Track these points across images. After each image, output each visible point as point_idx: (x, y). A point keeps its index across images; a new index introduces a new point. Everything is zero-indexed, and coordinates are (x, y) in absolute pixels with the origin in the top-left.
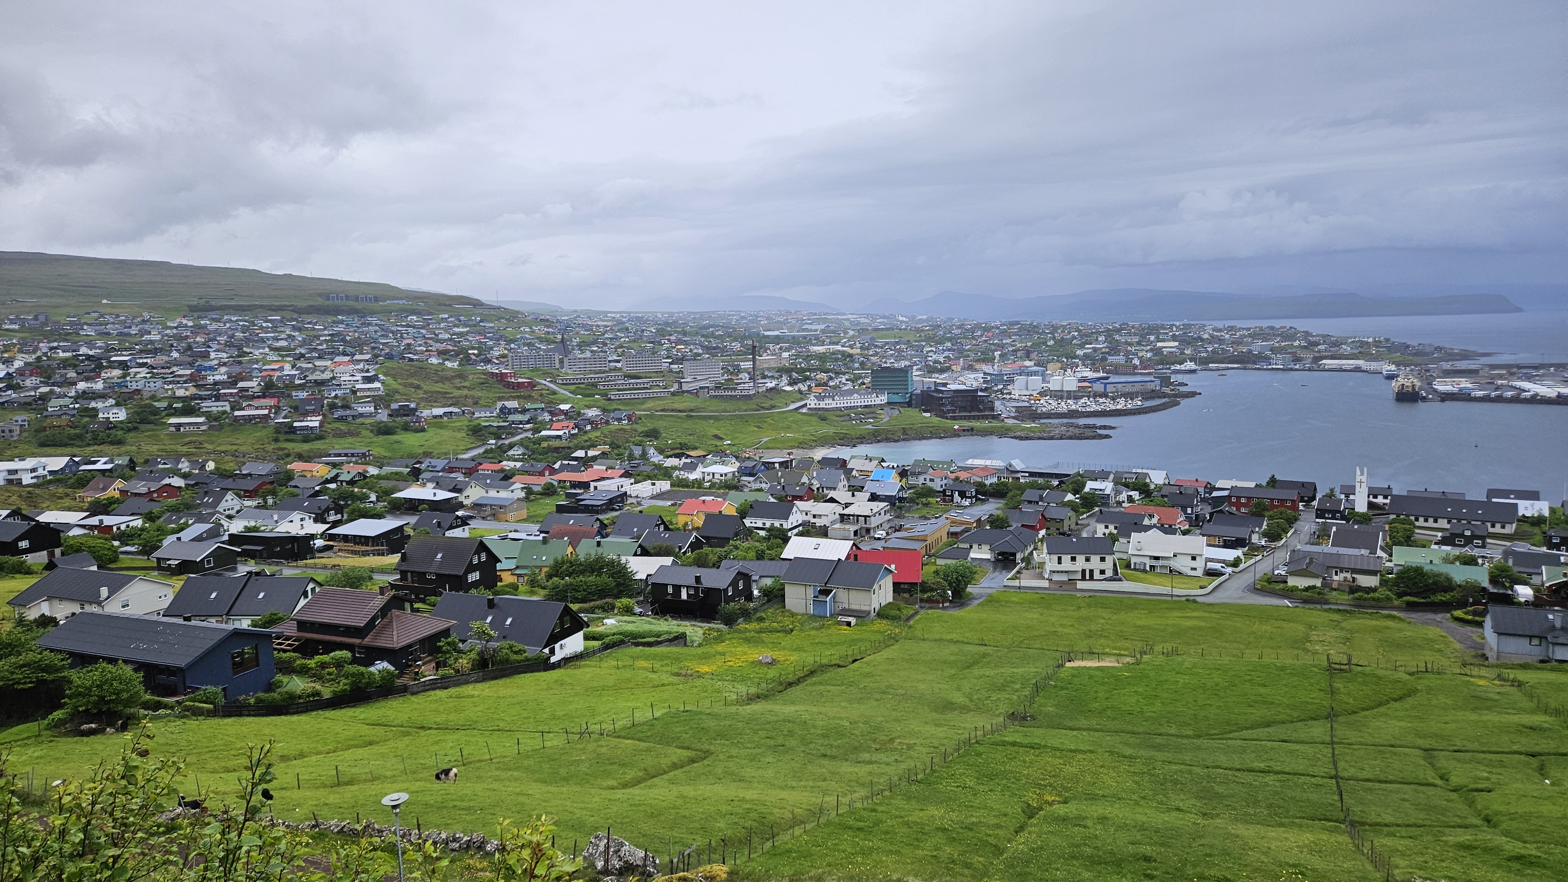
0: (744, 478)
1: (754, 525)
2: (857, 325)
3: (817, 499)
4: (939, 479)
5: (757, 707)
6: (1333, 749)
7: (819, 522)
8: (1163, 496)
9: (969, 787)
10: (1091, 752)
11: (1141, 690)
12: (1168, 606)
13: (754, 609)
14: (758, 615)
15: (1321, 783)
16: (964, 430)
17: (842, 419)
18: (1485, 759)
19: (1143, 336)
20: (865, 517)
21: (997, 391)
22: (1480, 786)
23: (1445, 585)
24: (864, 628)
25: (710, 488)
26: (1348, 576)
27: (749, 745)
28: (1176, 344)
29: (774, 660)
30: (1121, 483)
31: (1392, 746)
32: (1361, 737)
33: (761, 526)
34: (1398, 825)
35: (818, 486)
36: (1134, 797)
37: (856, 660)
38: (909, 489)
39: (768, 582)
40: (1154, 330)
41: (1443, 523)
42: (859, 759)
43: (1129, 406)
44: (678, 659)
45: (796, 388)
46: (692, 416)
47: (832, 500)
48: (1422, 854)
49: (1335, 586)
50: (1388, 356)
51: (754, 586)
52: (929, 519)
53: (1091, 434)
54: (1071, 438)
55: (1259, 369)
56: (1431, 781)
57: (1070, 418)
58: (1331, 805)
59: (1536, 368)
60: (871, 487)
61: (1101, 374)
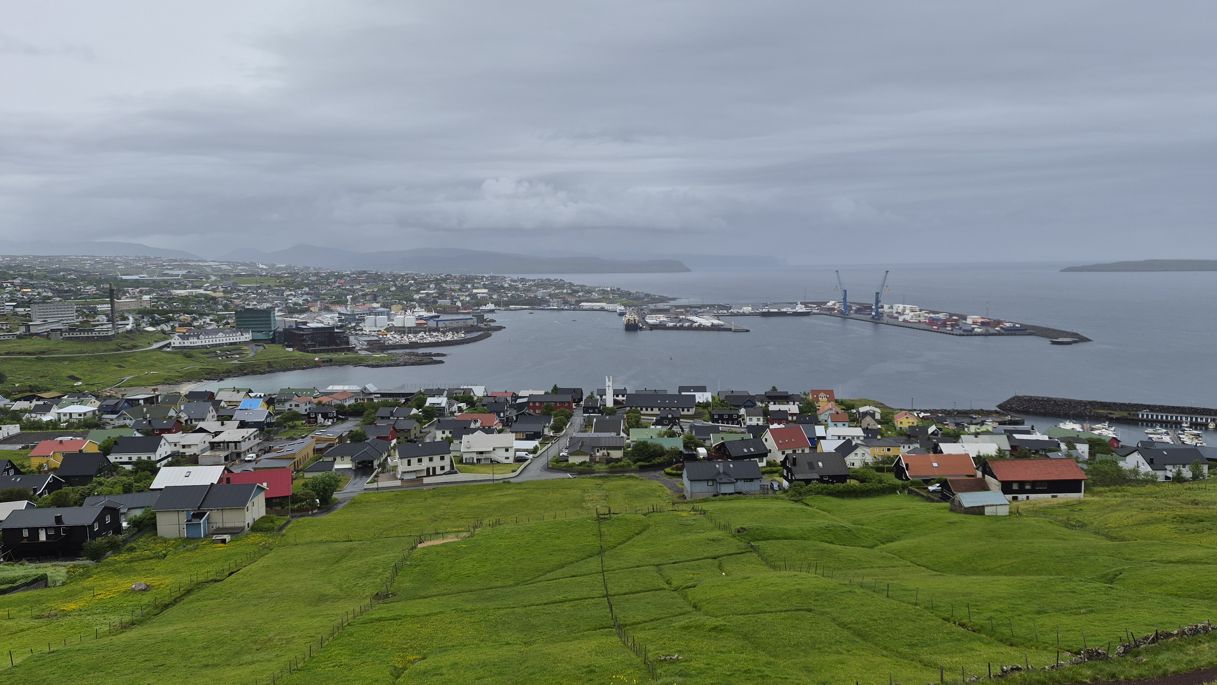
0: (104, 416)
1: (119, 460)
2: (218, 271)
3: (185, 431)
4: (304, 404)
5: (133, 634)
6: (604, 576)
7: (188, 452)
8: (483, 405)
9: (345, 664)
10: (442, 613)
11: (475, 556)
12: (490, 488)
13: (124, 541)
14: (128, 545)
15: (598, 602)
16: (324, 362)
17: (208, 356)
18: (690, 565)
19: (463, 285)
20: (236, 443)
21: (351, 328)
22: (689, 584)
23: (659, 452)
24: (239, 542)
25: (67, 428)
26: (605, 452)
27: (125, 672)
28: (486, 291)
29: (148, 586)
30: (453, 397)
31: (638, 567)
32: (620, 564)
33: (127, 460)
34: (646, 622)
35: (187, 418)
36: (476, 641)
37: (232, 573)
38: (276, 414)
39: (138, 513)
40: (470, 279)
41: (656, 411)
42: (242, 662)
43: (455, 338)
44: (38, 602)
45: (159, 328)
46: (43, 358)
47: (201, 430)
48: (662, 638)
49: (597, 460)
50: (619, 300)
51: (123, 518)
52: (296, 439)
53: (428, 360)
54: (413, 364)
55: (542, 309)
56: (662, 586)
57: (411, 348)
58: (606, 616)
59: (699, 307)
60: (239, 416)
61: (433, 314)
